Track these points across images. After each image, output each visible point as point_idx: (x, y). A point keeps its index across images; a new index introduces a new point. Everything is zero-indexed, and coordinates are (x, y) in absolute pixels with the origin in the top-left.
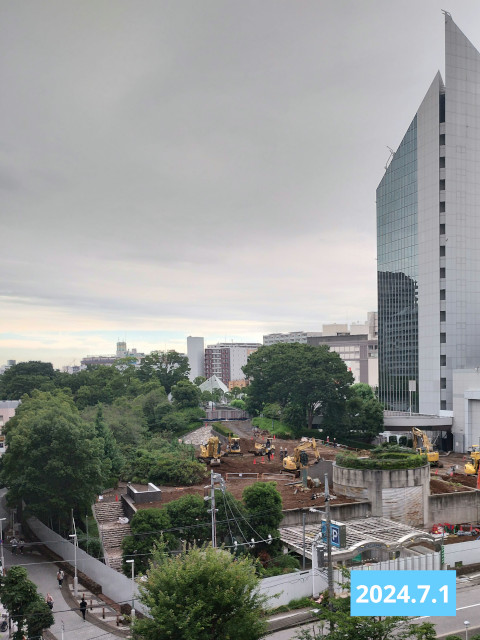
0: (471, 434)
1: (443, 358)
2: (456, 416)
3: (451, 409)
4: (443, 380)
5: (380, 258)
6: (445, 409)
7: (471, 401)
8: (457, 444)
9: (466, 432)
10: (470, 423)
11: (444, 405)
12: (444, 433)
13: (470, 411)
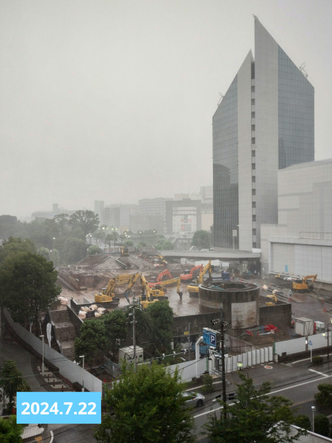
0: (272, 264)
1: (254, 217)
2: (263, 251)
3: (259, 247)
4: (254, 230)
5: (215, 157)
6: (255, 247)
7: (272, 243)
8: (263, 269)
9: (269, 262)
10: (272, 256)
11: (255, 245)
12: (255, 262)
13: (272, 249)
